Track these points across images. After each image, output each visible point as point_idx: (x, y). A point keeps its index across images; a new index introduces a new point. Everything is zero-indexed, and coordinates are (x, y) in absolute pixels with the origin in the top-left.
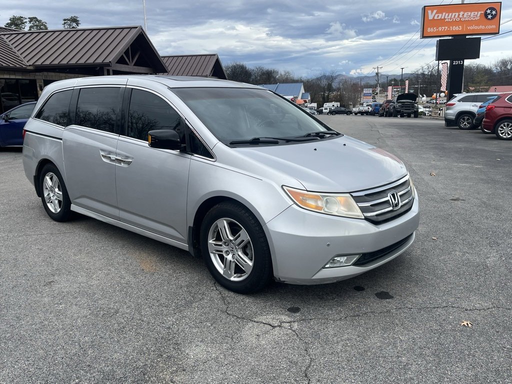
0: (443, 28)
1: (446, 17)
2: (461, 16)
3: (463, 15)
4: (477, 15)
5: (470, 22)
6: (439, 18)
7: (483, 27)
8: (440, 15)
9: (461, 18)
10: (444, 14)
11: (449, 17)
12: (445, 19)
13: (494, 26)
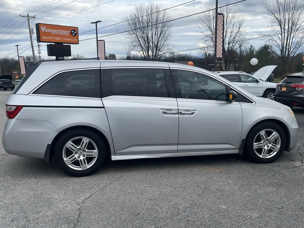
0: (51, 37)
1: (52, 32)
2: (59, 32)
3: (60, 32)
4: (67, 33)
5: (64, 36)
6: (48, 31)
7: (71, 40)
8: (48, 30)
9: (59, 33)
10: (50, 29)
11: (53, 32)
12: (51, 32)
13: (76, 40)
